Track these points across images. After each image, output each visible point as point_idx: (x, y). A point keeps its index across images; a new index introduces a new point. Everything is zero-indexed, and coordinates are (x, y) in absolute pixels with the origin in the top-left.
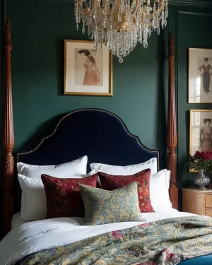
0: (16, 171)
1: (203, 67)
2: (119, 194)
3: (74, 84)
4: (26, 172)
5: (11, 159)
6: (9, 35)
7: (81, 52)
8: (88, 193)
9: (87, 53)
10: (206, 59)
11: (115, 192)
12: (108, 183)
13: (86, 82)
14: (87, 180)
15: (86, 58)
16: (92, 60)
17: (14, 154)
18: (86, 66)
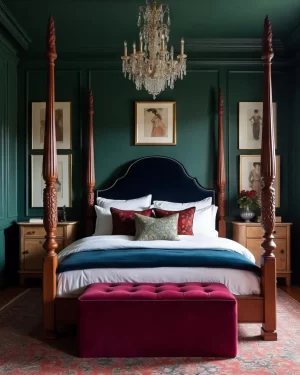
0: (95, 203)
1: (253, 117)
2: (162, 221)
3: (143, 136)
4: (102, 205)
5: (92, 195)
6: (92, 102)
7: (149, 110)
8: (139, 219)
9: (154, 111)
10: (256, 111)
11: (160, 219)
12: (160, 214)
13: (154, 135)
14: (146, 212)
15: (153, 115)
16: (159, 117)
17: (95, 192)
18: (154, 122)
